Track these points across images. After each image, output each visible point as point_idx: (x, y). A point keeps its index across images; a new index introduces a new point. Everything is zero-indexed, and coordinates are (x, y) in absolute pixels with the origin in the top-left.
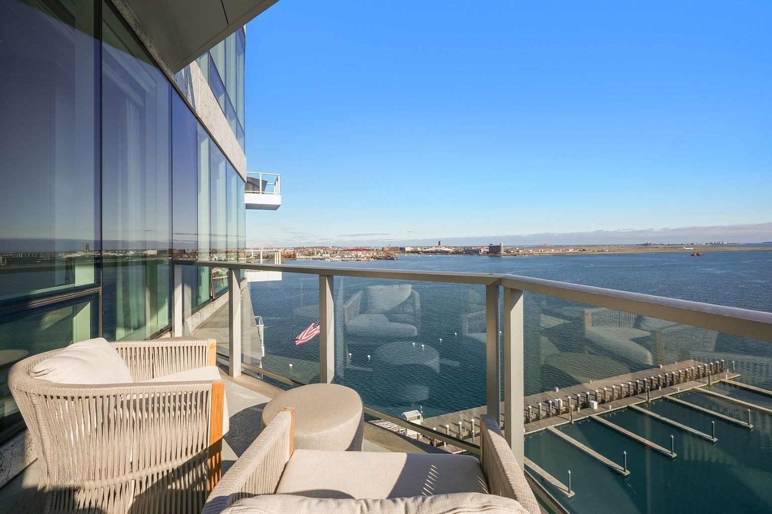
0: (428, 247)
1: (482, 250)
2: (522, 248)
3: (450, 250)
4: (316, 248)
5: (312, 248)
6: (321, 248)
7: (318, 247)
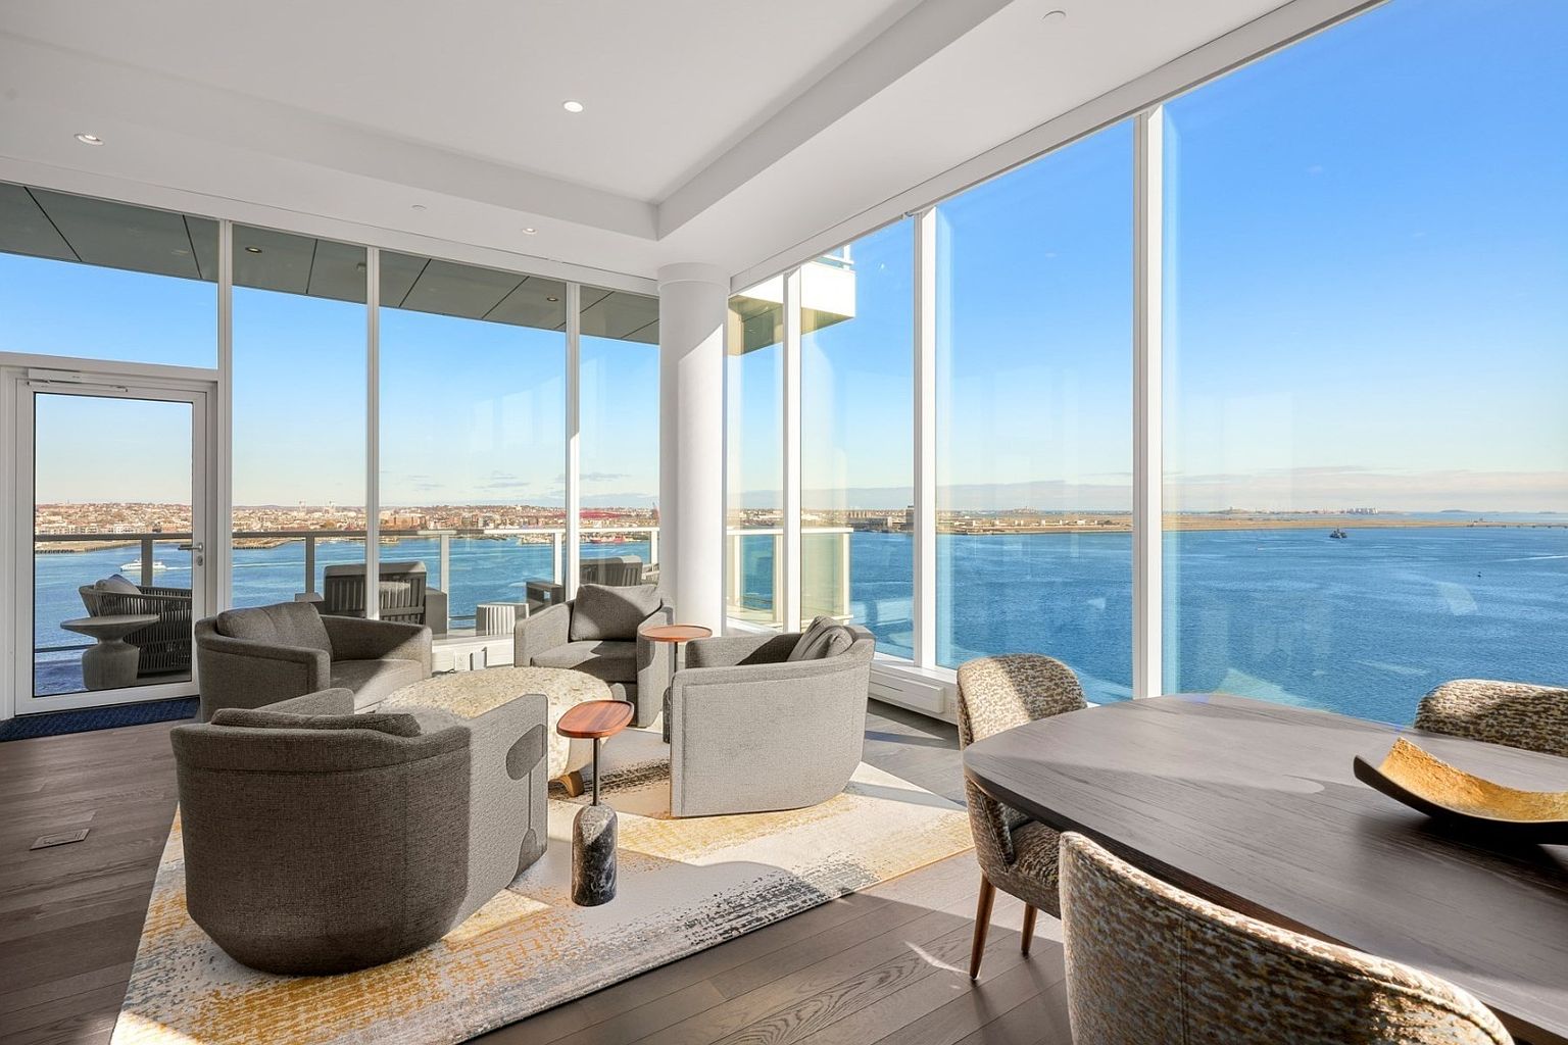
0: (764, 512)
1: (890, 521)
2: (977, 516)
3: (816, 518)
4: (481, 509)
5: (471, 509)
6: (492, 508)
7: (485, 507)
